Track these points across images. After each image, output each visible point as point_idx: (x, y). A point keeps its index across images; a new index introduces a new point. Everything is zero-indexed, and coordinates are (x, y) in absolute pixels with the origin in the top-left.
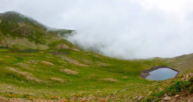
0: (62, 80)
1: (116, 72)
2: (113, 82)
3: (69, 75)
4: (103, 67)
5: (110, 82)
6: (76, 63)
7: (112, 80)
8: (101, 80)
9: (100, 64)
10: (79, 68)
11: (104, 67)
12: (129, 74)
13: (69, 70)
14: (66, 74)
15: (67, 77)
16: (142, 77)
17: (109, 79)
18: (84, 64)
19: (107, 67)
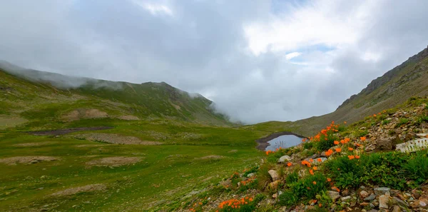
0: (99, 186)
1: (216, 145)
2: (219, 160)
3: (116, 169)
4: (191, 140)
5: (213, 161)
6: (132, 141)
7: (216, 157)
8: (196, 161)
9: (186, 136)
10: (142, 149)
11: (195, 140)
12: (238, 145)
13: (117, 159)
14: (107, 169)
15: (112, 175)
16: (259, 148)
17: (210, 157)
18: (154, 140)
19: (200, 140)
